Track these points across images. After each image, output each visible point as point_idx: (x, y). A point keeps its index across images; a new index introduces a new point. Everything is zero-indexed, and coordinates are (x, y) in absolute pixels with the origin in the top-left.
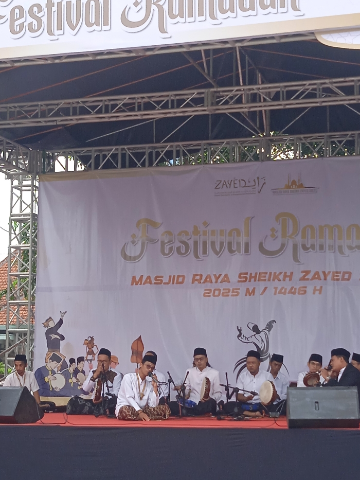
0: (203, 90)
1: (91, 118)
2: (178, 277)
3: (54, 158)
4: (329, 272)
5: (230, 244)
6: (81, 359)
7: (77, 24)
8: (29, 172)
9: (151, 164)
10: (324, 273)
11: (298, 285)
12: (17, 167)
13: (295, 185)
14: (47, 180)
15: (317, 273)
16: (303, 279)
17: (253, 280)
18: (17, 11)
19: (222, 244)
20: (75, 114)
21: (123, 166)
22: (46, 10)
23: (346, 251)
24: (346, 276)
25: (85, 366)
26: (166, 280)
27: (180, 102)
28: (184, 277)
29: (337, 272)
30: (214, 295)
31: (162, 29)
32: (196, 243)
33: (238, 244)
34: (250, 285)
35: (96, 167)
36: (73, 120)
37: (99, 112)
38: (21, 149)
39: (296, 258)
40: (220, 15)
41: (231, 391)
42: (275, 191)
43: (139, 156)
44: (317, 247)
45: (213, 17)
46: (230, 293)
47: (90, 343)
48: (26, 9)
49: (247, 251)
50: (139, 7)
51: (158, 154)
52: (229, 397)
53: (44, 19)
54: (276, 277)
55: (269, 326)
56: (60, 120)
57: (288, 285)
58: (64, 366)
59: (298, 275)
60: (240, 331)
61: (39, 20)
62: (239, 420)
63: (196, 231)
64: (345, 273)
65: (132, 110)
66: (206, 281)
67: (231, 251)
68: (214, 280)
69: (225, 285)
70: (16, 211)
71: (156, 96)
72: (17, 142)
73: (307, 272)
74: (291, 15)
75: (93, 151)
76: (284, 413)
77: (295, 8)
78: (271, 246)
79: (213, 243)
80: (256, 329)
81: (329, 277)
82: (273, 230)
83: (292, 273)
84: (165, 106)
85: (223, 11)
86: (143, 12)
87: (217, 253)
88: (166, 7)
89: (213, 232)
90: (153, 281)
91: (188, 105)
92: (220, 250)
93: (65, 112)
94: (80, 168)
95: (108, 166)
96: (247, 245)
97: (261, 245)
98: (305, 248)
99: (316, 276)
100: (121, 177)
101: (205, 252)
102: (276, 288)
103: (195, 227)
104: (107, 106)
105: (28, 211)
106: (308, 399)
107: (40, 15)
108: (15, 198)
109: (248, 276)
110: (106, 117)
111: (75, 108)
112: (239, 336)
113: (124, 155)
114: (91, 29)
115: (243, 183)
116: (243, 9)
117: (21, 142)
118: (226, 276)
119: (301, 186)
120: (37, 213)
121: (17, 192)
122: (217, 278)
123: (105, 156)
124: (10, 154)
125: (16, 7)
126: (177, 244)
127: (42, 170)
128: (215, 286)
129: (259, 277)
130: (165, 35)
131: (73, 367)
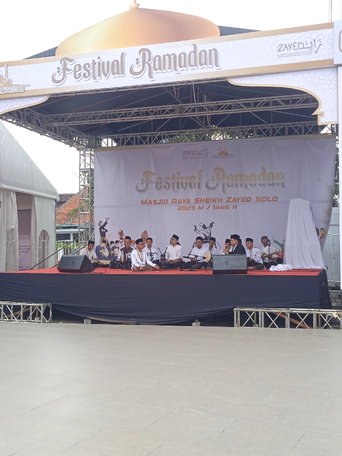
0: (175, 105)
1: (118, 120)
2: (165, 200)
3: (101, 140)
4: (240, 198)
5: (190, 184)
6: (117, 242)
7: (108, 73)
8: (88, 147)
9: (150, 143)
10: (238, 198)
11: (224, 204)
12: (82, 144)
14: (98, 151)
15: (235, 198)
16: (227, 201)
17: (202, 202)
19: (186, 183)
20: (110, 118)
21: (136, 144)
22: (92, 66)
23: (249, 187)
24: (249, 199)
25: (119, 245)
27: (163, 112)
28: (167, 200)
29: (244, 198)
30: (183, 210)
31: (150, 76)
32: (173, 183)
33: (195, 184)
34: (201, 205)
35: (123, 145)
36: (109, 121)
37: (122, 117)
38: (84, 135)
39: (224, 191)
42: (213, 157)
43: (144, 138)
44: (234, 185)
46: (191, 209)
47: (121, 233)
48: (82, 66)
49: (199, 187)
50: (139, 64)
51: (154, 137)
54: (214, 200)
55: (211, 225)
56: (102, 121)
57: (220, 204)
58: (108, 245)
59: (225, 200)
61: (88, 71)
63: (173, 177)
64: (248, 198)
65: (139, 115)
66: (178, 202)
67: (191, 187)
68: (183, 202)
69: (188, 205)
70: (82, 167)
71: (151, 108)
72: (82, 132)
73: (230, 198)
74: (215, 69)
75: (121, 136)
77: (217, 66)
78: (212, 185)
79: (182, 183)
80: (204, 227)
81: (240, 200)
82: (212, 177)
83: (222, 198)
84: (156, 114)
86: (141, 67)
87: (184, 188)
88: (152, 65)
89: (182, 178)
90: (153, 203)
91: (167, 113)
92: (186, 186)
93: (105, 117)
94: (115, 145)
95: (129, 144)
96: (199, 184)
97: (207, 184)
98: (228, 185)
99: (234, 200)
100: (135, 150)
101: (178, 188)
102: (214, 206)
103: (173, 175)
104: (126, 113)
105: (89, 167)
106: (223, 260)
107: (89, 69)
108: (82, 161)
109: (199, 200)
110: (126, 119)
111: (110, 115)
112: (195, 229)
113: (137, 138)
114: (115, 76)
115: (197, 153)
116: (191, 66)
117: (84, 132)
118: (189, 199)
119: (227, 154)
120: (93, 168)
121: (83, 157)
122: (184, 201)
123: (127, 139)
124: (79, 138)
125: (77, 65)
127: (95, 145)
128: (183, 205)
129: (206, 200)
130: (152, 79)
131: (113, 245)
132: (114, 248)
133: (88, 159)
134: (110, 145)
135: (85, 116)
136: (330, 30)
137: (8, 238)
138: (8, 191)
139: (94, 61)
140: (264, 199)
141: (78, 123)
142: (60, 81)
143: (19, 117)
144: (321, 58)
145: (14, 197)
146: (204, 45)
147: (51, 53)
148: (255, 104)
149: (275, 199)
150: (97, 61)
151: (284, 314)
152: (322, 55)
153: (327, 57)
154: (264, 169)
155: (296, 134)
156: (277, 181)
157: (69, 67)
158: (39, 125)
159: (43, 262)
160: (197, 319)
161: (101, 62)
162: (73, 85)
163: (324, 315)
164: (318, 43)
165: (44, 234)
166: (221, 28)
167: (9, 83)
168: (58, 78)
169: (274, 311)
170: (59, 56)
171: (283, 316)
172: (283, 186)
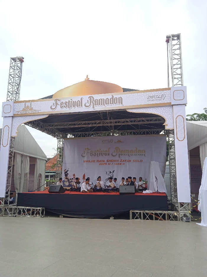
0: (100, 121)
1: (76, 126)
3: (67, 135)
4: (126, 160)
5: (105, 154)
6: (72, 179)
7: (75, 106)
8: (62, 138)
9: (88, 136)
11: (120, 163)
12: (59, 136)
13: (119, 141)
14: (66, 140)
15: (124, 160)
16: (121, 161)
18: (62, 103)
19: (103, 154)
20: (73, 125)
21: (82, 137)
22: (68, 103)
23: (130, 156)
24: (130, 161)
25: (73, 180)
26: (91, 161)
27: (96, 123)
28: (95, 161)
29: (128, 160)
30: (101, 165)
31: (93, 108)
32: (98, 153)
33: (107, 154)
34: (109, 163)
35: (77, 137)
36: (72, 127)
37: (78, 125)
38: (60, 133)
39: (119, 157)
40: (106, 105)
42: (115, 143)
43: (86, 134)
44: (124, 155)
45: (104, 105)
46: (105, 164)
47: (74, 175)
49: (109, 155)
51: (90, 134)
53: (68, 105)
54: (115, 161)
55: (113, 172)
56: (69, 127)
57: (117, 163)
58: (69, 180)
62: (108, 193)
63: (98, 151)
65: (85, 124)
66: (99, 162)
67: (105, 155)
68: (101, 161)
69: (104, 162)
70: (59, 146)
71: (90, 122)
73: (122, 160)
74: (121, 105)
75: (76, 133)
78: (114, 154)
79: (101, 153)
80: (110, 172)
82: (114, 151)
83: (118, 160)
84: (92, 124)
85: (106, 104)
86: (89, 104)
87: (102, 156)
88: (94, 103)
89: (102, 151)
90: (88, 161)
91: (97, 124)
93: (71, 125)
94: (73, 137)
95: (79, 136)
97: (112, 154)
98: (121, 155)
100: (82, 139)
101: (99, 155)
102: (115, 163)
103: (98, 150)
104: (80, 124)
106: (124, 188)
108: (59, 143)
109: (109, 161)
110: (80, 126)
111: (73, 124)
113: (83, 134)
115: (108, 141)
116: (111, 104)
117: (61, 131)
118: (104, 160)
120: (63, 147)
121: (59, 142)
123: (78, 134)
124: (58, 134)
126: (94, 154)
127: (65, 137)
128: (101, 163)
129: (111, 161)
130: (94, 109)
131: (71, 180)
132: (71, 181)
133: (61, 143)
134: (71, 137)
135: (62, 125)
136: (169, 91)
137: (25, 177)
138: (26, 156)
139: (69, 101)
140: (137, 161)
141: (59, 127)
142: (53, 109)
143: (34, 123)
144: (166, 102)
145: (28, 159)
146: (116, 96)
147: (50, 97)
148: (134, 121)
149: (141, 161)
150: (70, 101)
151: (153, 213)
152: (166, 101)
153: (168, 102)
154: (136, 148)
155: (150, 134)
156: (142, 154)
157: (58, 103)
158: (42, 127)
159: (39, 188)
160: (112, 216)
161: (72, 102)
162: (59, 110)
163: (171, 214)
164: (164, 96)
165: (40, 175)
166: (123, 89)
167: (31, 109)
168: (53, 107)
169: (147, 212)
170: (54, 98)
171: (152, 214)
172: (144, 156)
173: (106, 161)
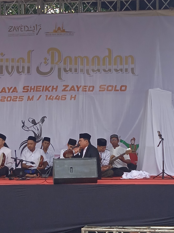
4: (81, 86)
5: (18, 68)
10: (77, 86)
11: (61, 94)
13: (60, 31)
15: (73, 87)
16: (64, 90)
17: (32, 90)
19: (13, 67)
23: (91, 73)
24: (91, 89)
29: (85, 86)
30: (7, 101)
33: (23, 67)
34: (31, 94)
39: (60, 77)
41: (18, 161)
42: (47, 34)
44: (73, 70)
46: (18, 99)
49: (28, 72)
52: (17, 165)
54: (47, 89)
57: (54, 94)
59: (61, 88)
60: (24, 123)
64: (90, 87)
66: (2, 91)
67: (18, 72)
68: (7, 91)
69: (15, 94)
73: (67, 86)
76: (51, 175)
78: (44, 69)
79: (7, 67)
81: (81, 89)
82: (45, 59)
83: (57, 86)
87: (9, 73)
89: (7, 60)
92: (12, 71)
96: (29, 68)
97: (38, 68)
98: (65, 70)
99: (72, 89)
101: (2, 73)
102: (47, 96)
106: (66, 166)
109: (29, 88)
112: (23, 126)
118: (15, 88)
119: (64, 31)
122: (9, 90)
128: (8, 94)
129: (37, 89)
140: (110, 88)
149: (123, 89)
154: (110, 51)
155: (149, 9)
156: (126, 67)
172: (133, 73)
173: (20, 89)
